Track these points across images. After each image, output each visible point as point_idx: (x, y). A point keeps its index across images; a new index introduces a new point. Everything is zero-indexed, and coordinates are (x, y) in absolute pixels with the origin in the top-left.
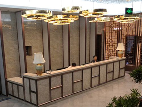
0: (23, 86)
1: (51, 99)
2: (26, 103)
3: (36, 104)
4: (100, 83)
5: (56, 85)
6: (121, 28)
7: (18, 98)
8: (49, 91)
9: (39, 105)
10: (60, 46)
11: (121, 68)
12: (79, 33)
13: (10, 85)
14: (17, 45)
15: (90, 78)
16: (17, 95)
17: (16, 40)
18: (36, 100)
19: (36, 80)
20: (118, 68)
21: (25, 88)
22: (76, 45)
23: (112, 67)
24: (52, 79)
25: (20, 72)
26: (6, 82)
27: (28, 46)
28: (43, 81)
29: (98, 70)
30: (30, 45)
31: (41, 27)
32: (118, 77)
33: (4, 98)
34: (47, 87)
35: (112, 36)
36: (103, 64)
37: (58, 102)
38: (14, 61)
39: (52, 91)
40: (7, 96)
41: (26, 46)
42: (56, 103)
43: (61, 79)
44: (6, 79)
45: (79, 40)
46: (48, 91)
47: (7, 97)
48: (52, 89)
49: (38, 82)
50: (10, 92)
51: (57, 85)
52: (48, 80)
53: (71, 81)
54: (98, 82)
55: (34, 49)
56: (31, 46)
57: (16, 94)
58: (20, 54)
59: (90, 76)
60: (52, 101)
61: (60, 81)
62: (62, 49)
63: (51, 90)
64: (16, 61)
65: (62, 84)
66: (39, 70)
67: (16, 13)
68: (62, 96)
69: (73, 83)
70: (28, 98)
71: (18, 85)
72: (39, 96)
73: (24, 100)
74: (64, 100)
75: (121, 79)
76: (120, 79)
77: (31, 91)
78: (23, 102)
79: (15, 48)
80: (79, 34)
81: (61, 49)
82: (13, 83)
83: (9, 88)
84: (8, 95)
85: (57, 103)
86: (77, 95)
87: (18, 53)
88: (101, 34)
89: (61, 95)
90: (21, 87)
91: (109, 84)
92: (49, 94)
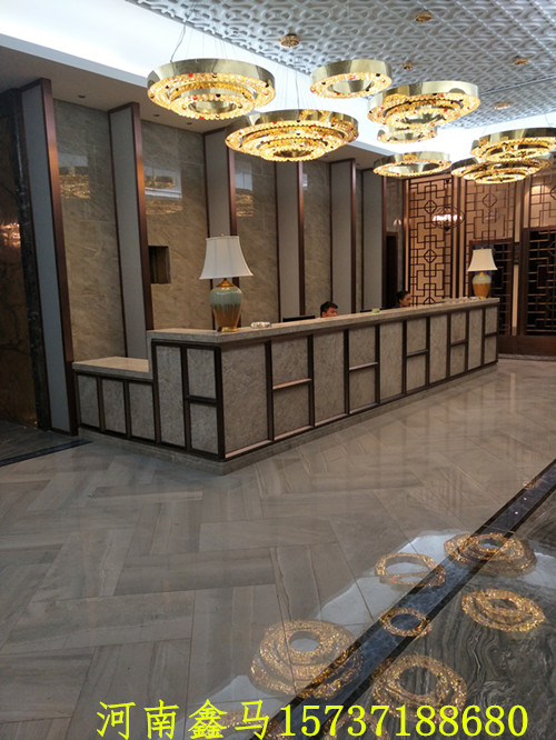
0: (153, 384)
1: (271, 433)
2: (165, 452)
3: (214, 449)
4: (432, 380)
5: (291, 373)
6: (455, 218)
7: (127, 436)
8: (265, 396)
9: (227, 456)
10: (269, 259)
11: (487, 332)
12: (328, 220)
13: (87, 388)
14: (113, 240)
15: (401, 358)
16: (123, 422)
17: (107, 218)
18: (215, 435)
19: (217, 350)
20: (480, 334)
21: (161, 388)
22: (320, 261)
23: (464, 327)
24: (275, 349)
25: (123, 345)
26: (72, 375)
27: (156, 244)
28: (245, 353)
29: (424, 333)
30: (162, 242)
31: (203, 180)
32: (479, 364)
33: (60, 443)
34: (256, 382)
35: (433, 239)
36: (439, 314)
37: (298, 445)
38: (102, 298)
39: (277, 400)
40: (74, 432)
41: (150, 244)
42: (290, 447)
43: (306, 355)
44: (68, 365)
45: (327, 246)
46: (261, 398)
47: (75, 438)
48: (276, 390)
49: (224, 357)
50: (89, 415)
51: (294, 376)
52: (261, 350)
53: (341, 366)
54: (423, 375)
55: (176, 260)
56: (164, 249)
57: (116, 421)
58: (123, 275)
59: (401, 353)
60: (276, 438)
61: (304, 361)
62: (275, 269)
63: (271, 393)
64: (107, 300)
65: (311, 373)
66: (225, 306)
67: (112, 115)
68: (312, 420)
69: (347, 373)
70: (172, 431)
71: (126, 381)
72: (227, 415)
73: (157, 442)
74: (316, 438)
75: (487, 373)
76: (485, 370)
77: (189, 400)
78: (153, 449)
79: (103, 249)
80: (328, 224)
81: (270, 270)
82: (100, 377)
83: (82, 398)
84: (80, 429)
85: (292, 450)
86: (360, 421)
87: (117, 270)
88: (396, 233)
89: (306, 418)
90: (140, 387)
91: (454, 386)
92: (264, 410)
